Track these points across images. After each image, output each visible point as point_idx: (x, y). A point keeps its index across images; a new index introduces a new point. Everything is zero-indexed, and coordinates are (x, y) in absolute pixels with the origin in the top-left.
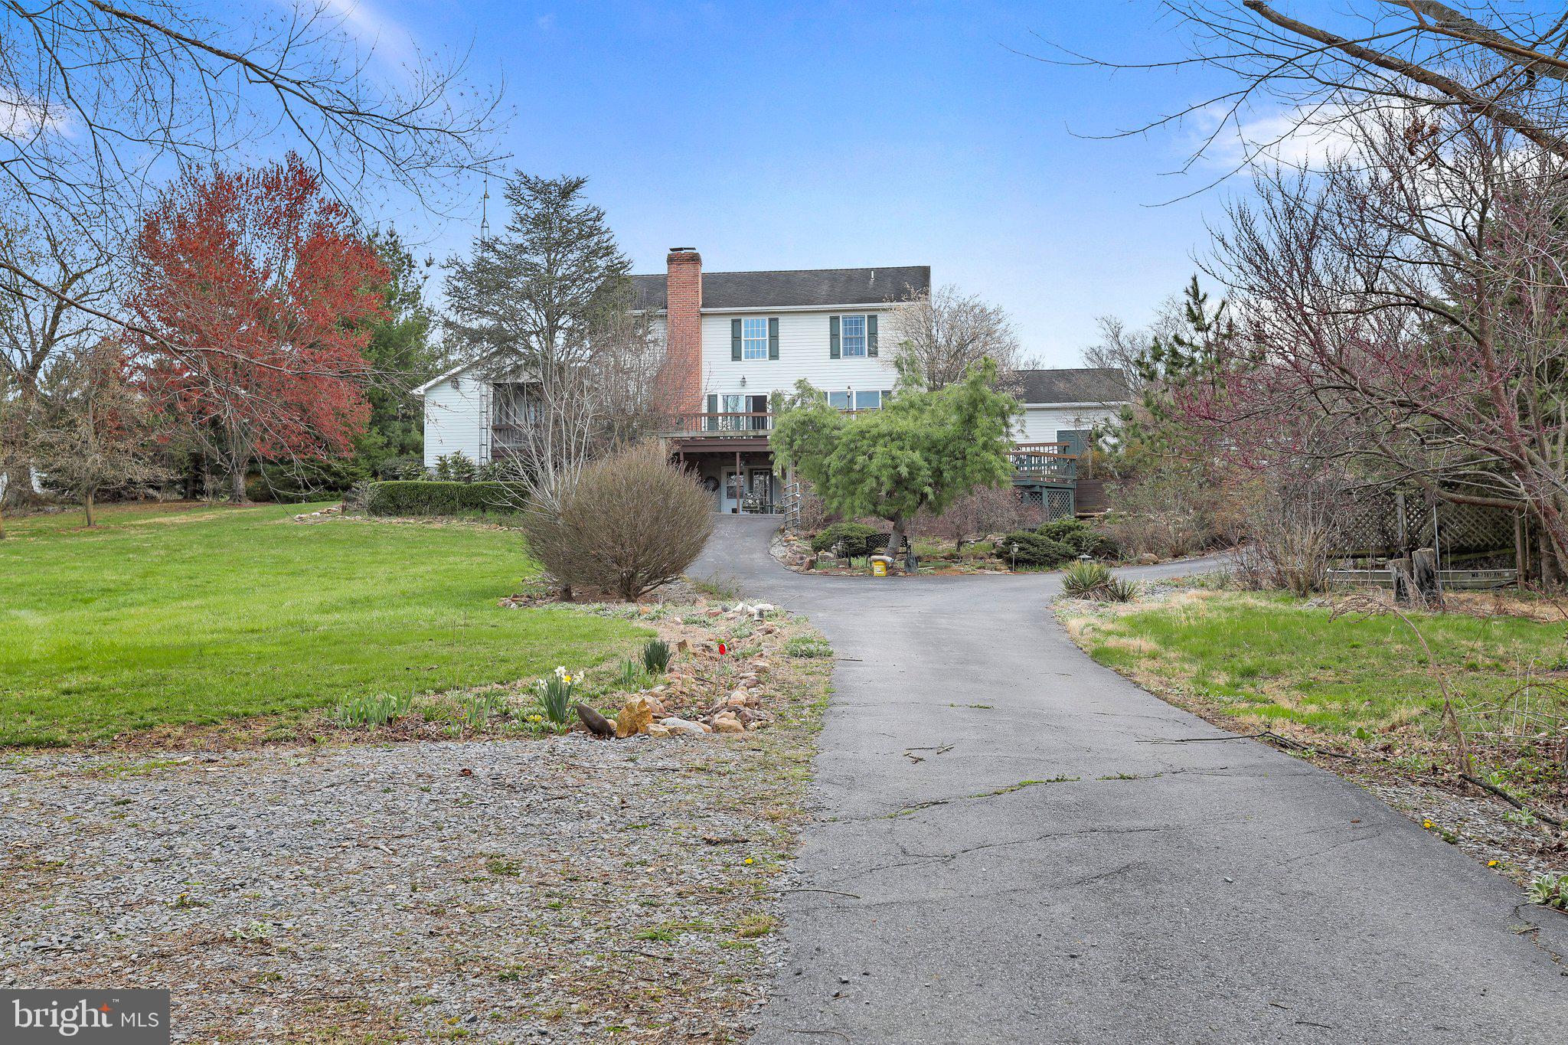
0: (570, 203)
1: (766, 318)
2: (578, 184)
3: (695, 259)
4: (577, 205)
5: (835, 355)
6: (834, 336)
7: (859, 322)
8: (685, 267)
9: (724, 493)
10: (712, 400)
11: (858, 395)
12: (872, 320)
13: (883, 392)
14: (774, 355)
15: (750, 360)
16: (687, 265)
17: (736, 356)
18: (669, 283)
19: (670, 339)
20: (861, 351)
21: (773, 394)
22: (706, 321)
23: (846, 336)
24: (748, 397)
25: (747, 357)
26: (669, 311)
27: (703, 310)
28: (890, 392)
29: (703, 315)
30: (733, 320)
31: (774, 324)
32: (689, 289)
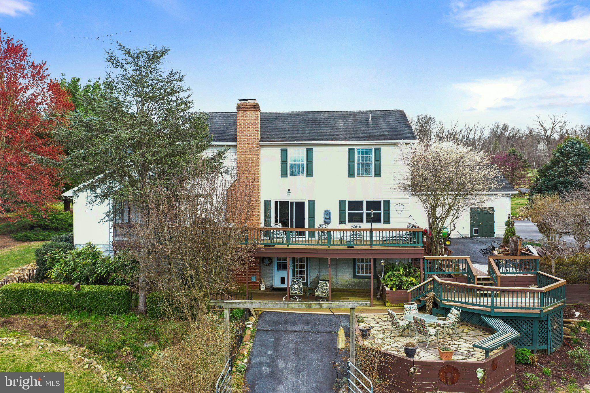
0: (159, 67)
1: (304, 149)
2: (163, 53)
3: (256, 107)
5: (351, 175)
6: (351, 161)
7: (368, 153)
8: (248, 112)
9: (276, 266)
10: (267, 204)
11: (368, 203)
12: (377, 152)
13: (384, 201)
14: (310, 174)
15: (293, 177)
16: (250, 112)
17: (284, 174)
18: (238, 124)
19: (239, 164)
20: (369, 172)
21: (309, 201)
22: (263, 150)
23: (359, 162)
24: (292, 203)
25: (291, 175)
26: (238, 143)
27: (261, 143)
28: (389, 201)
29: (261, 146)
30: (282, 150)
31: (310, 153)
32: (251, 128)
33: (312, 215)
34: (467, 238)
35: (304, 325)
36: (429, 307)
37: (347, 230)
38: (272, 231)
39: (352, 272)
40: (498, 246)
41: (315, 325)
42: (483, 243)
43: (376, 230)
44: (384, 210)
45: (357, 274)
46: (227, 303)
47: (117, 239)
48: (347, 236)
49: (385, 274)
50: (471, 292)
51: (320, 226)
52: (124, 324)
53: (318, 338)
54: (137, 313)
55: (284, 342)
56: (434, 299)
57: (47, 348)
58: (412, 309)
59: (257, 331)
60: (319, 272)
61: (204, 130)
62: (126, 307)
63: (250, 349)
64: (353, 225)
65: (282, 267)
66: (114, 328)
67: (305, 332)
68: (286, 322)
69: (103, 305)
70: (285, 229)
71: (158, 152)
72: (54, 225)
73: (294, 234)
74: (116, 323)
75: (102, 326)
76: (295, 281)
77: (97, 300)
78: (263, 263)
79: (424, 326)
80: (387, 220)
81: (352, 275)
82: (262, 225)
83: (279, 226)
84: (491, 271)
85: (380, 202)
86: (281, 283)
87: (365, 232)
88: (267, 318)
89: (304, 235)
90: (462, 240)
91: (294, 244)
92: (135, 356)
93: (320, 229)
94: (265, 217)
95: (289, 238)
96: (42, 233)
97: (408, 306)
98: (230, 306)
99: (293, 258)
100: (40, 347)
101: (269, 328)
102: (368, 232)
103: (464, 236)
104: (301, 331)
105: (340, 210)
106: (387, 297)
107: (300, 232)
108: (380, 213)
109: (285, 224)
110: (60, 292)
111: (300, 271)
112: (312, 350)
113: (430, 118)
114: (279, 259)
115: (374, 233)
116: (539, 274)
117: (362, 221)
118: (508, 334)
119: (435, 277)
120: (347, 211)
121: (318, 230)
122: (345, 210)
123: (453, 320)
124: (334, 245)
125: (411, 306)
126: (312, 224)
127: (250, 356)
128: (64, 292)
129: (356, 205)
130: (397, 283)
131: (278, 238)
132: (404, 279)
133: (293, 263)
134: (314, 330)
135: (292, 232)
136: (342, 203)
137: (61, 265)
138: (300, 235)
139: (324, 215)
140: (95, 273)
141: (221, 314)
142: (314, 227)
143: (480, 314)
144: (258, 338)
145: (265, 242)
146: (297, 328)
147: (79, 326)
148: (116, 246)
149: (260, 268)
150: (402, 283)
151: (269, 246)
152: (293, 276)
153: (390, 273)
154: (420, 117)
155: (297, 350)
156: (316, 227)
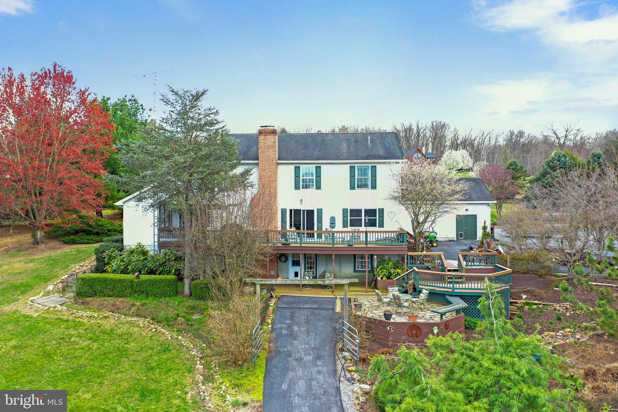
0: (199, 104)
1: (314, 166)
2: (203, 94)
3: (274, 132)
4: (204, 104)
5: (352, 188)
6: (352, 176)
7: (366, 170)
8: (268, 137)
9: (290, 263)
10: (284, 211)
11: (366, 210)
12: (374, 169)
13: (379, 209)
14: (318, 187)
15: (305, 189)
16: (270, 136)
17: (297, 187)
18: (259, 146)
19: (260, 178)
20: (367, 186)
21: (318, 209)
22: (280, 167)
23: (359, 177)
24: (304, 211)
25: (303, 188)
26: (260, 162)
27: (279, 161)
28: (383, 209)
29: (278, 164)
30: (295, 167)
31: (318, 169)
32: (271, 149)
33: (320, 221)
34: (453, 241)
35: (313, 304)
36: (411, 291)
37: (347, 232)
38: (288, 233)
39: (353, 267)
40: (477, 247)
41: (322, 304)
42: (465, 245)
43: (370, 232)
44: (379, 217)
45: (357, 269)
46: (258, 281)
47: (161, 240)
48: (347, 237)
49: (378, 267)
50: (441, 278)
51: (327, 229)
52: (175, 303)
53: (324, 313)
54: (184, 296)
55: (297, 315)
56: (414, 285)
57: (121, 319)
58: (394, 290)
59: (277, 308)
60: (326, 267)
61: (235, 154)
62: (175, 291)
63: (272, 319)
64: (353, 229)
65: (296, 263)
66: (168, 306)
67: (314, 308)
68: (299, 302)
69: (158, 290)
70: (298, 231)
71: (202, 172)
72: (96, 230)
73: (305, 235)
74: (168, 303)
75: (158, 305)
76: (306, 273)
77: (153, 286)
78: (280, 260)
79: (399, 300)
80: (382, 225)
81: (353, 270)
82: (280, 229)
83: (293, 229)
84: (460, 264)
85: (376, 210)
86: (295, 277)
87: (361, 234)
88: (285, 299)
89: (313, 237)
90: (448, 243)
91: (305, 243)
92: (188, 324)
93: (327, 231)
94: (282, 222)
95: (301, 239)
96: (86, 237)
97: (391, 288)
98: (261, 283)
99: (305, 255)
100: (116, 318)
101: (287, 306)
102: (364, 234)
103: (451, 239)
104: (311, 308)
105: (344, 216)
106: (379, 285)
107: (310, 234)
108: (376, 219)
109: (298, 228)
110: (124, 280)
111: (311, 267)
112: (319, 320)
113: (445, 124)
114: (293, 255)
115: (369, 234)
116: (497, 266)
117: (361, 226)
118: (460, 305)
119: (415, 268)
120: (349, 218)
121: (325, 232)
122: (347, 217)
123: (423, 298)
124: (337, 244)
125: (394, 288)
126: (320, 227)
127: (273, 323)
128: (128, 280)
129: (356, 213)
130: (387, 274)
131: (293, 239)
132: (392, 271)
133: (305, 258)
134: (321, 307)
135: (303, 234)
136: (345, 211)
137: (118, 261)
138: (310, 237)
139: (330, 221)
140: (146, 267)
141: (255, 287)
142: (322, 230)
143: (445, 294)
144: (278, 313)
145: (283, 242)
146: (307, 306)
147: (142, 305)
148: (161, 245)
149: (277, 264)
150: (391, 274)
151: (286, 244)
152: (305, 269)
153: (381, 266)
154: (435, 124)
155: (308, 319)
156: (323, 230)
